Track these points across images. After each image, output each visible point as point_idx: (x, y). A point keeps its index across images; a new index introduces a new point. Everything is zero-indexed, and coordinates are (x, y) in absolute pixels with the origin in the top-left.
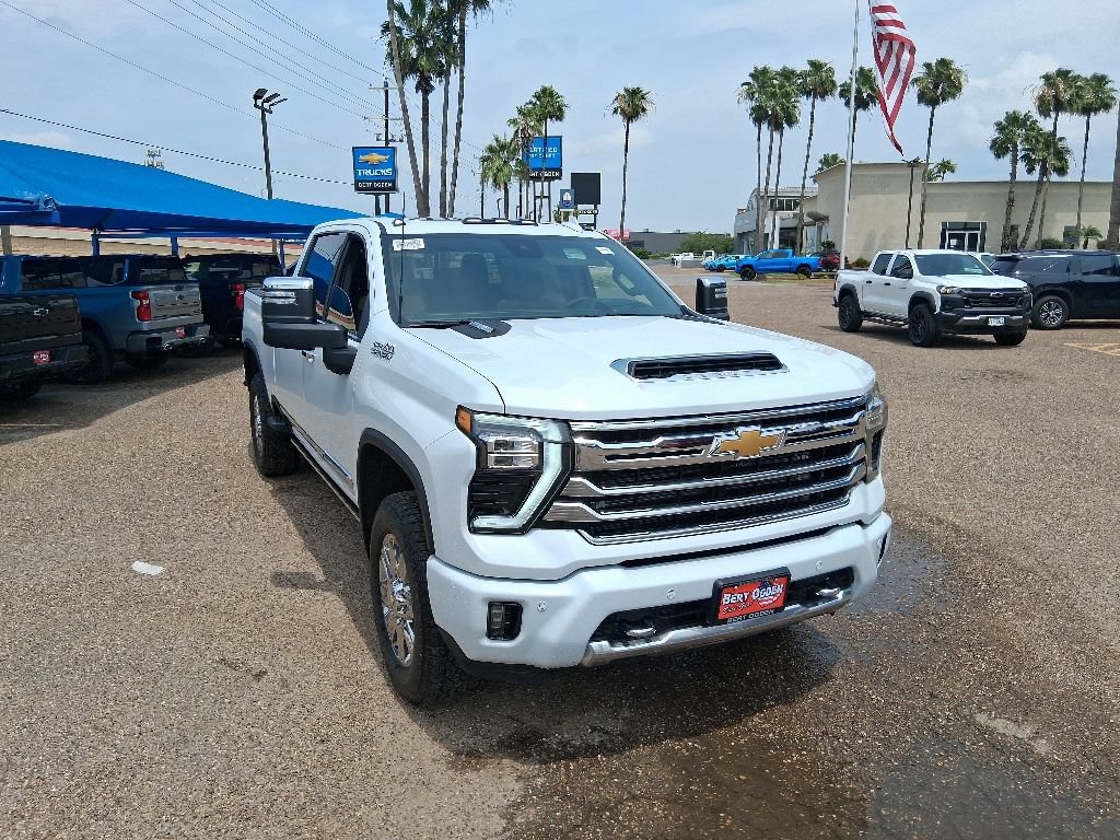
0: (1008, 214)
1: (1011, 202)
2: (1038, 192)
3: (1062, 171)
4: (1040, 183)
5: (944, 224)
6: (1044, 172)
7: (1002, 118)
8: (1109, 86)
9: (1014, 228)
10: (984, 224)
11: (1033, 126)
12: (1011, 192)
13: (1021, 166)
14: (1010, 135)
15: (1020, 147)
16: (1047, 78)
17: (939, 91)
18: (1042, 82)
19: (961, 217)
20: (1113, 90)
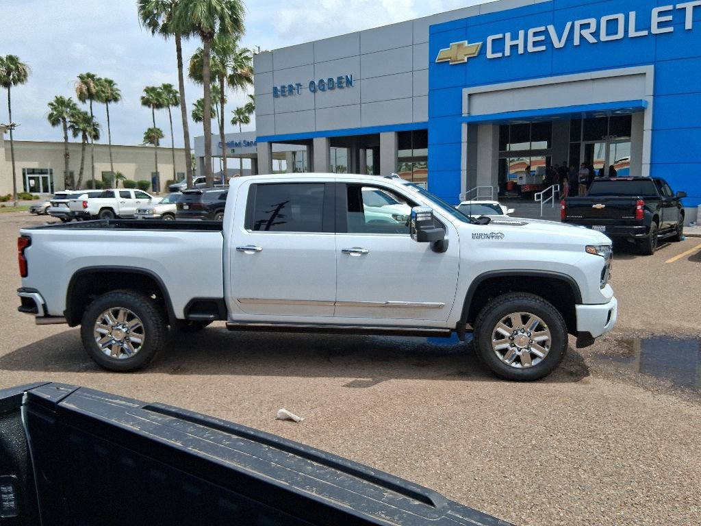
0: (67, 163)
1: (67, 155)
2: (84, 149)
3: (96, 137)
4: (84, 144)
5: (24, 170)
6: (85, 137)
7: (53, 100)
8: (115, 87)
9: (72, 174)
10: (51, 170)
11: (74, 107)
12: (66, 149)
13: (70, 133)
14: (59, 112)
15: (68, 120)
16: (81, 77)
17: (11, 77)
18: (79, 80)
19: (35, 165)
20: (117, 90)
